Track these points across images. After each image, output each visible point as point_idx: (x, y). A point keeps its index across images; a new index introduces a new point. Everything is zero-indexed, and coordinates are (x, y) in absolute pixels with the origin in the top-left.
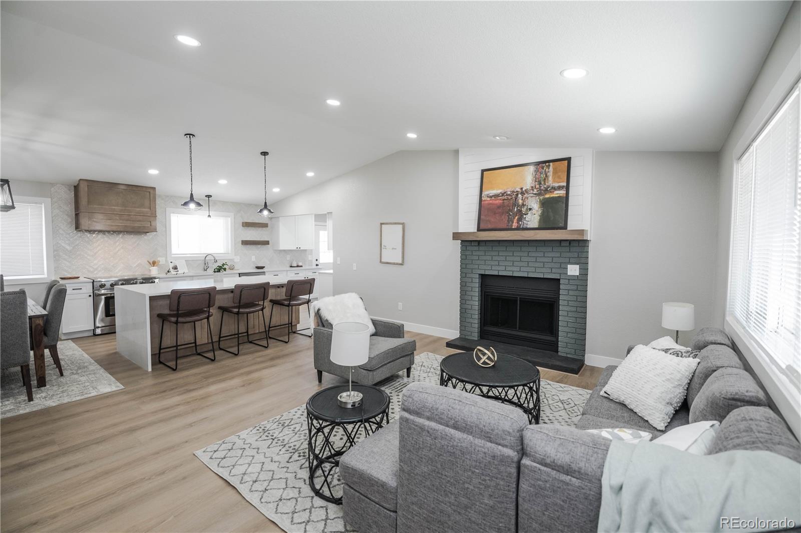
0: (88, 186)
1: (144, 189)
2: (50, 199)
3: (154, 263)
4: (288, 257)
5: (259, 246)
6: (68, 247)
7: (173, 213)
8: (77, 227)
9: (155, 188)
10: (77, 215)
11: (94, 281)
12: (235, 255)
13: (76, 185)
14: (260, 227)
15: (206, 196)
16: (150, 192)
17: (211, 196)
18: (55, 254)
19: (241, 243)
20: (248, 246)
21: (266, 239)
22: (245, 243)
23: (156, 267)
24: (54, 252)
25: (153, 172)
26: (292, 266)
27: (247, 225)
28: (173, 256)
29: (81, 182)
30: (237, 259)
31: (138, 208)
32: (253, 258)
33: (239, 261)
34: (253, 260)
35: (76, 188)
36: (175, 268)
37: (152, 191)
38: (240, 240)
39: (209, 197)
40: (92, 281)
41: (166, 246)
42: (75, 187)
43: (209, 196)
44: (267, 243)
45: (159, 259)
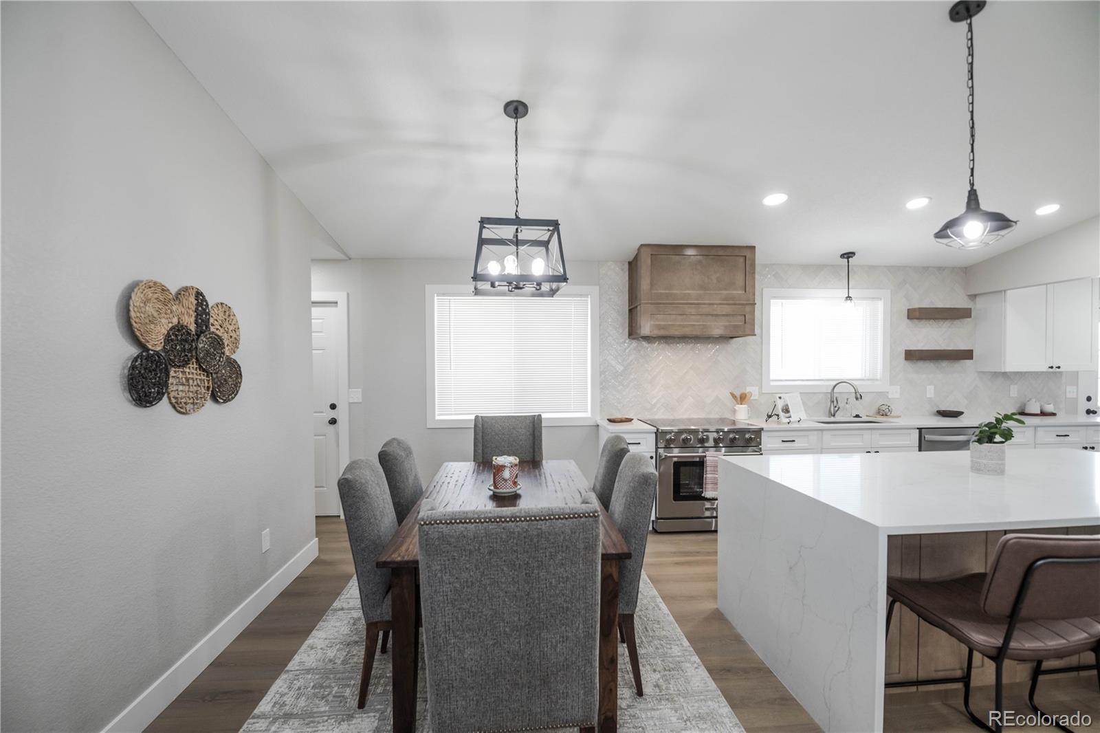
0: (651, 255)
1: (737, 252)
2: (598, 287)
3: (742, 399)
4: (1014, 390)
5: (944, 364)
6: (620, 368)
7: (775, 298)
8: (633, 333)
9: (754, 247)
10: (632, 311)
11: (658, 430)
12: (892, 384)
13: (631, 260)
14: (946, 319)
15: (842, 256)
16: (745, 257)
17: (853, 254)
18: (604, 380)
19: (903, 355)
20: (921, 364)
21: (962, 346)
22: (911, 356)
23: (746, 406)
24: (600, 376)
25: (775, 200)
26: (1027, 411)
27: (918, 315)
28: (772, 383)
29: (642, 250)
30: (894, 392)
31: (725, 289)
32: (930, 392)
33: (898, 396)
34: (928, 396)
35: (633, 266)
36: (786, 410)
37: (748, 254)
38: (901, 350)
39: (848, 258)
40: (655, 429)
41: (760, 364)
42: (630, 263)
43: (848, 255)
44: (968, 355)
45: (748, 389)
